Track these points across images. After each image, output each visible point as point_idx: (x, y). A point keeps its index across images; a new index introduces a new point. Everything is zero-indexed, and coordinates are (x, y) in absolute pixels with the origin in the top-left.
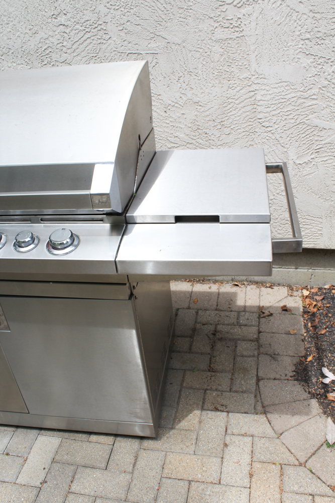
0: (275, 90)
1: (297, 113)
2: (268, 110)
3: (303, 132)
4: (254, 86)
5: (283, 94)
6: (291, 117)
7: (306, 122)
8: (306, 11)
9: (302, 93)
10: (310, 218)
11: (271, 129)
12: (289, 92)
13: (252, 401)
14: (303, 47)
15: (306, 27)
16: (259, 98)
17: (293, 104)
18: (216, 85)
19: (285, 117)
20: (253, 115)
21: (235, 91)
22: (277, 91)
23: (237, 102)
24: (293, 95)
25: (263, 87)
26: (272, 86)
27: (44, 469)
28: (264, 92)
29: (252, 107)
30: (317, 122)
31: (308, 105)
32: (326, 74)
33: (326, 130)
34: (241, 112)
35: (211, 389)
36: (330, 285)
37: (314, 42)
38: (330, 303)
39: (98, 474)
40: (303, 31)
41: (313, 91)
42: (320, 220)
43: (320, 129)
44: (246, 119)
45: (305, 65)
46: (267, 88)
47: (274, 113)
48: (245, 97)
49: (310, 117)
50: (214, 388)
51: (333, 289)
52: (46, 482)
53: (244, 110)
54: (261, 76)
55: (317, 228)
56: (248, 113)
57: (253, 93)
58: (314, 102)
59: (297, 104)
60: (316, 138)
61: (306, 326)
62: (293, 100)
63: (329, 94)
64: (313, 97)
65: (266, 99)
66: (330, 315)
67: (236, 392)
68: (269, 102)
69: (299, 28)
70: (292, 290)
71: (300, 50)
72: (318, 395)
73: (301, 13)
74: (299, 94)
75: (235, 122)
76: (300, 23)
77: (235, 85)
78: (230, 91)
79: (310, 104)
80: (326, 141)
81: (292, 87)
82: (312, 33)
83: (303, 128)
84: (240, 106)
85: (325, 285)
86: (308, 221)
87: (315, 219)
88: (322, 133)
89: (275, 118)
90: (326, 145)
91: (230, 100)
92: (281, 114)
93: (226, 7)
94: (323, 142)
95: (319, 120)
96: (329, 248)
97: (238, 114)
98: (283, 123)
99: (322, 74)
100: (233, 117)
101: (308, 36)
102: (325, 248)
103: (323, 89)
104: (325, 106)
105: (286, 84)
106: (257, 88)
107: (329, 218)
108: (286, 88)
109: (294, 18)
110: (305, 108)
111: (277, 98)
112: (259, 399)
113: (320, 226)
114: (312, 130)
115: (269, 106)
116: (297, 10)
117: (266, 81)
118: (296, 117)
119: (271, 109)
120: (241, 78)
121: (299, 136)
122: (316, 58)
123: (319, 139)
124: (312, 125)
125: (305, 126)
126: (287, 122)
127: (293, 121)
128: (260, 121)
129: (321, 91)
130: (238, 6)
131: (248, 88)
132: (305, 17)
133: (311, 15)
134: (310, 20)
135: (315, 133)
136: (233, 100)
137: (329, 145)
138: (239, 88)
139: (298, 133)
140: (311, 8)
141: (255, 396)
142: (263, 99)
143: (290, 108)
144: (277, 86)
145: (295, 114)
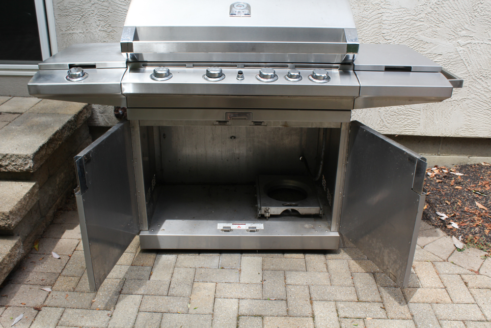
0: (396, 13)
1: (410, 30)
2: (390, 27)
3: (412, 44)
4: (382, 9)
5: (401, 16)
6: (405, 33)
7: (415, 37)
9: (414, 17)
10: (412, 110)
11: (390, 41)
12: (405, 15)
16: (384, 18)
17: (407, 24)
18: (355, 7)
19: (401, 33)
20: (379, 31)
21: (368, 12)
22: (397, 14)
23: (369, 21)
24: (408, 18)
25: (388, 11)
26: (394, 10)
27: (259, 274)
28: (389, 14)
29: (379, 25)
30: (422, 37)
31: (417, 25)
32: (431, 4)
33: (428, 44)
34: (371, 28)
39: (302, 274)
41: (422, 15)
42: (419, 112)
43: (424, 43)
44: (374, 33)
46: (391, 12)
47: (393, 30)
48: (375, 17)
49: (418, 33)
52: (265, 280)
53: (373, 26)
54: (387, 3)
55: (416, 118)
56: (375, 29)
57: (381, 15)
58: (422, 23)
59: (410, 24)
60: (421, 50)
62: (407, 21)
63: (432, 18)
64: (421, 20)
65: (389, 19)
68: (391, 22)
74: (412, 17)
75: (366, 35)
77: (369, 8)
78: (365, 12)
79: (419, 24)
80: (428, 52)
81: (408, 12)
84: (371, 23)
86: (410, 113)
87: (416, 111)
88: (425, 46)
89: (394, 34)
90: (427, 55)
91: (364, 19)
92: (398, 31)
94: (425, 53)
95: (424, 36)
96: (423, 135)
97: (369, 30)
98: (399, 37)
99: (428, 4)
100: (364, 31)
102: (421, 135)
103: (428, 14)
104: (428, 26)
105: (404, 9)
106: (384, 11)
107: (425, 111)
108: (404, 12)
110: (415, 27)
111: (397, 19)
113: (418, 117)
114: (419, 43)
115: (391, 24)
117: (390, 6)
118: (408, 34)
119: (392, 27)
120: (373, 3)
123: (423, 50)
124: (419, 39)
125: (414, 40)
126: (402, 36)
127: (406, 36)
128: (383, 35)
129: (427, 16)
131: (377, 11)
135: (420, 45)
136: (366, 19)
137: (430, 54)
138: (371, 11)
139: (409, 45)
142: (387, 19)
143: (405, 26)
144: (397, 10)
145: (408, 31)
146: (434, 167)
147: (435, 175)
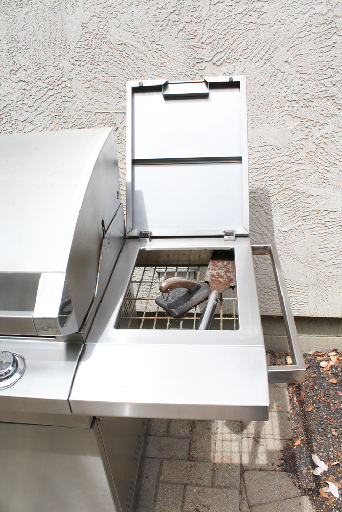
0: (259, 153)
1: (283, 178)
3: (289, 198)
5: (268, 158)
6: (276, 182)
7: (292, 188)
8: (293, 71)
9: (288, 158)
10: (295, 286)
12: (274, 156)
13: (237, 500)
14: (289, 109)
15: (292, 88)
17: (278, 168)
19: (269, 183)
24: (279, 159)
26: (255, 150)
30: (304, 188)
31: (294, 170)
32: (314, 138)
33: (313, 197)
35: (191, 484)
36: (315, 351)
37: (301, 103)
38: (315, 373)
40: (289, 92)
41: (300, 155)
42: (306, 288)
43: (307, 196)
45: (291, 128)
47: (257, 178)
49: (297, 182)
50: (194, 482)
51: (317, 356)
55: (302, 296)
58: (301, 167)
59: (283, 169)
60: (303, 205)
61: (291, 400)
62: (278, 164)
63: (317, 159)
64: (299, 162)
66: (316, 387)
67: (219, 487)
68: (252, 167)
69: (285, 89)
70: (275, 357)
71: (286, 112)
72: (309, 490)
73: (287, 73)
74: (284, 158)
76: (286, 84)
79: (297, 169)
80: (314, 208)
81: (278, 151)
82: (299, 95)
83: (289, 194)
85: (309, 351)
86: (292, 289)
87: (301, 287)
88: (310, 200)
90: (313, 212)
92: (265, 179)
93: (204, 64)
94: (310, 209)
95: (306, 186)
96: (314, 316)
98: (267, 189)
99: (309, 138)
101: (294, 97)
102: (311, 316)
103: (311, 153)
104: (312, 171)
105: (271, 147)
107: (315, 287)
108: (271, 152)
109: (280, 78)
110: (291, 173)
111: (261, 162)
112: (245, 496)
113: (305, 294)
114: (299, 196)
115: (252, 170)
116: (283, 70)
118: (281, 183)
119: (254, 174)
121: (284, 203)
122: (304, 120)
123: (306, 205)
124: (299, 191)
125: (291, 192)
126: (272, 187)
127: (278, 187)
129: (309, 156)
130: (218, 63)
132: (292, 77)
133: (298, 76)
134: (297, 81)
135: (301, 199)
137: (317, 212)
139: (284, 200)
140: (299, 68)
141: (240, 493)
143: (275, 173)
144: (260, 149)
145: (280, 179)
146: (333, 351)
147: (331, 367)
